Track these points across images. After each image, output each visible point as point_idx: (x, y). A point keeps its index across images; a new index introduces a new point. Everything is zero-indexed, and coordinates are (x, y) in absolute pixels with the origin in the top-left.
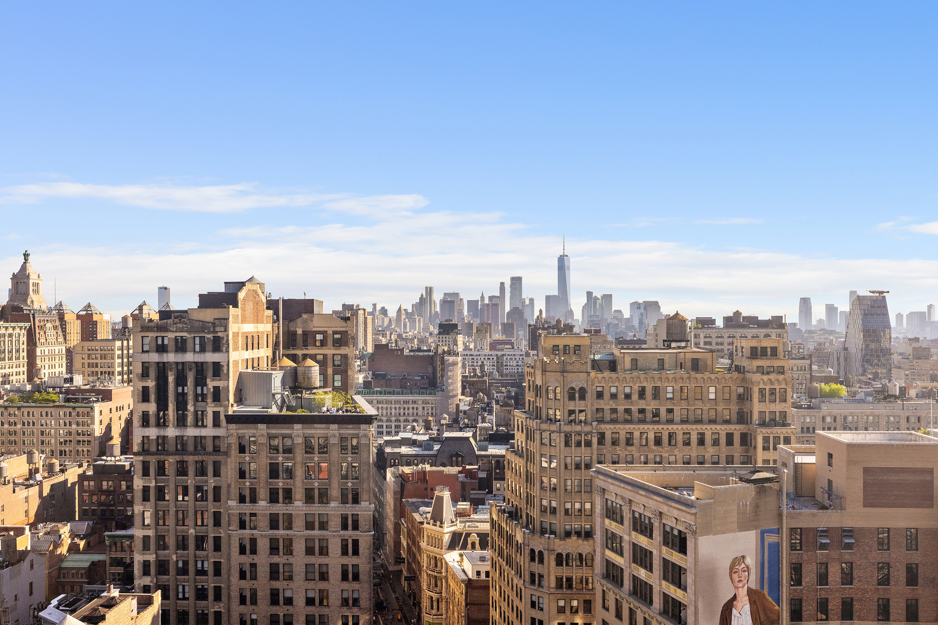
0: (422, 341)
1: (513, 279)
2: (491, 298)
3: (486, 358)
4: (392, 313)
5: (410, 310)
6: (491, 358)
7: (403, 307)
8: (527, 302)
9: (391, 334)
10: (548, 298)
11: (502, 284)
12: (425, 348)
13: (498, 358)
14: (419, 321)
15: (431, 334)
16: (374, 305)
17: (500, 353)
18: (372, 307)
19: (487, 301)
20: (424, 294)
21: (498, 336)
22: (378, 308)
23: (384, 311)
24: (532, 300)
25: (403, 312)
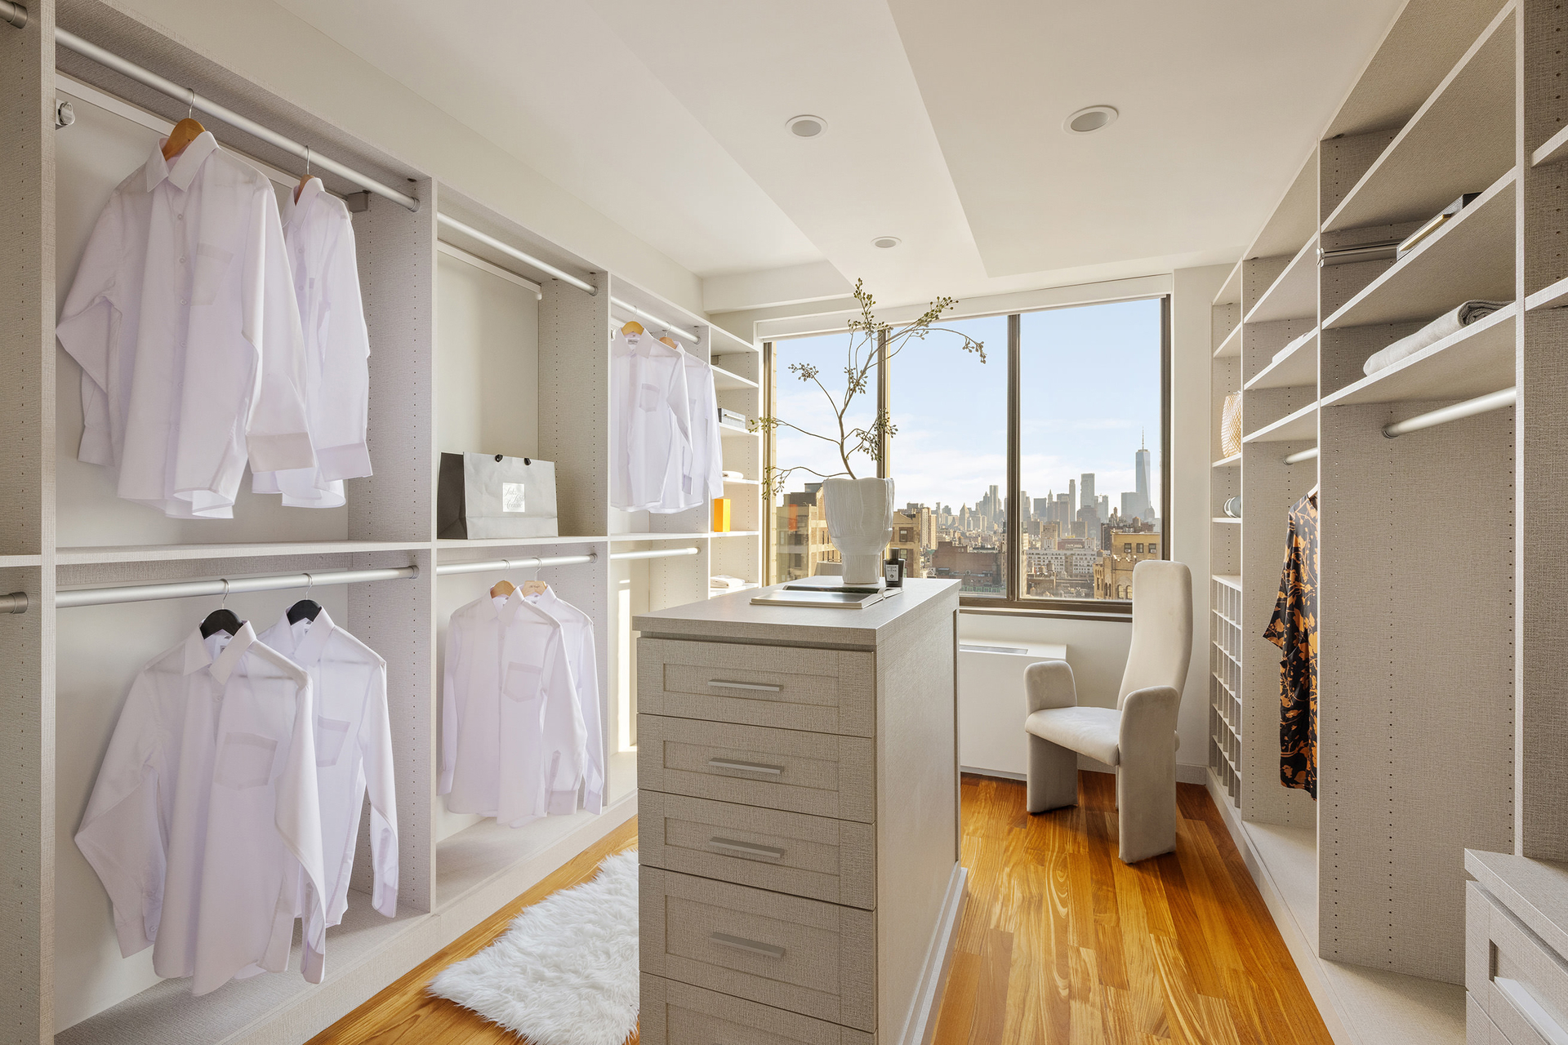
0: (984, 539)
1: (1085, 477)
2: (1059, 496)
3: (1054, 557)
4: (956, 512)
5: (974, 509)
6: (1059, 557)
7: (967, 506)
8: (1100, 500)
9: (955, 532)
10: (1124, 496)
11: (1072, 482)
12: (989, 546)
13: (1066, 558)
14: (983, 518)
15: (995, 533)
16: (938, 504)
17: (1069, 553)
18: (936, 506)
19: (1055, 499)
20: (988, 493)
21: (1066, 535)
22: (942, 507)
23: (947, 510)
24: (1105, 498)
25: (967, 511)
